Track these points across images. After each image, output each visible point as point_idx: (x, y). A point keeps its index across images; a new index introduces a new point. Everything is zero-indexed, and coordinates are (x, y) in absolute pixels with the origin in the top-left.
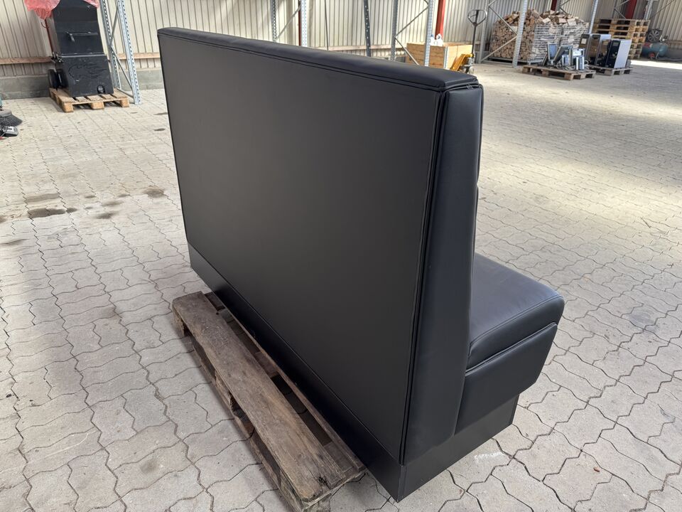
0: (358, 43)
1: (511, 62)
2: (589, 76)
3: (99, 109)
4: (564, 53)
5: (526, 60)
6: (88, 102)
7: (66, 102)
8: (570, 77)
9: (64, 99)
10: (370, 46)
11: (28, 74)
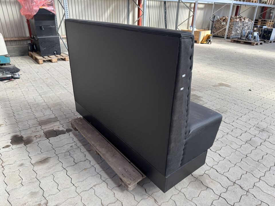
1: (224, 37)
2: (261, 44)
3: (55, 62)
4: (249, 34)
5: (229, 36)
6: (50, 59)
7: (40, 59)
8: (254, 44)
9: (39, 57)
11: (18, 45)
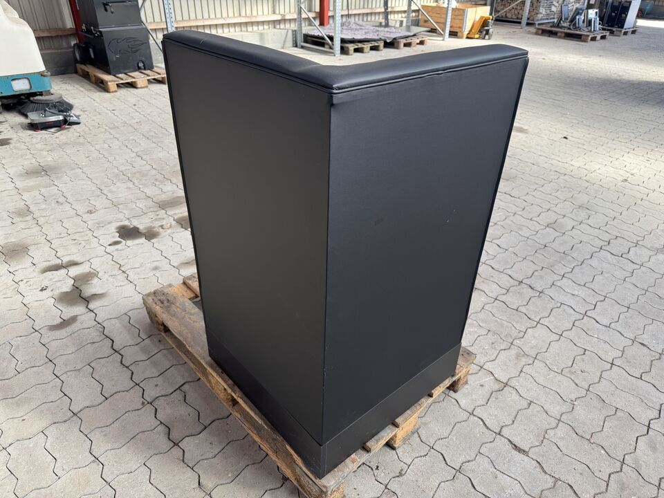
0: (374, 6)
1: (520, 23)
2: (603, 37)
3: (144, 88)
4: (577, 14)
5: (533, 20)
6: (130, 80)
7: (110, 81)
8: (587, 39)
9: (106, 77)
10: (387, 9)
